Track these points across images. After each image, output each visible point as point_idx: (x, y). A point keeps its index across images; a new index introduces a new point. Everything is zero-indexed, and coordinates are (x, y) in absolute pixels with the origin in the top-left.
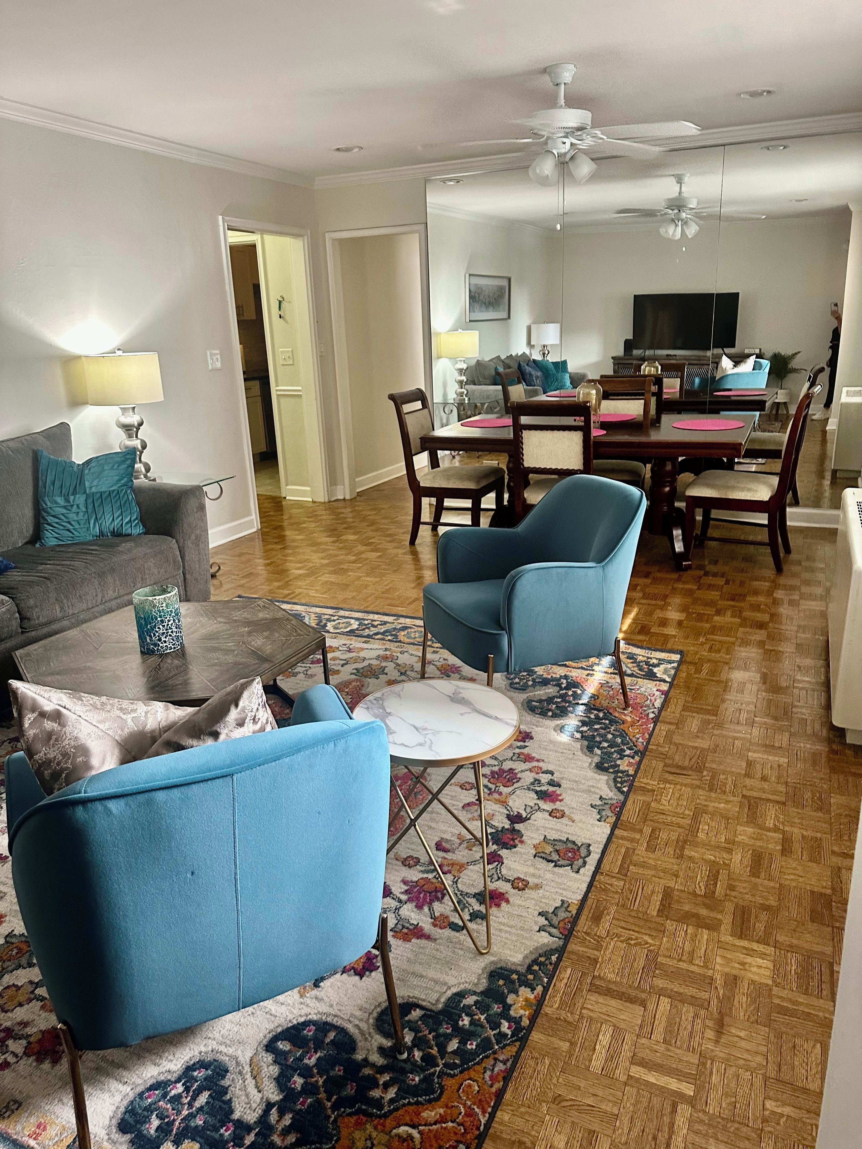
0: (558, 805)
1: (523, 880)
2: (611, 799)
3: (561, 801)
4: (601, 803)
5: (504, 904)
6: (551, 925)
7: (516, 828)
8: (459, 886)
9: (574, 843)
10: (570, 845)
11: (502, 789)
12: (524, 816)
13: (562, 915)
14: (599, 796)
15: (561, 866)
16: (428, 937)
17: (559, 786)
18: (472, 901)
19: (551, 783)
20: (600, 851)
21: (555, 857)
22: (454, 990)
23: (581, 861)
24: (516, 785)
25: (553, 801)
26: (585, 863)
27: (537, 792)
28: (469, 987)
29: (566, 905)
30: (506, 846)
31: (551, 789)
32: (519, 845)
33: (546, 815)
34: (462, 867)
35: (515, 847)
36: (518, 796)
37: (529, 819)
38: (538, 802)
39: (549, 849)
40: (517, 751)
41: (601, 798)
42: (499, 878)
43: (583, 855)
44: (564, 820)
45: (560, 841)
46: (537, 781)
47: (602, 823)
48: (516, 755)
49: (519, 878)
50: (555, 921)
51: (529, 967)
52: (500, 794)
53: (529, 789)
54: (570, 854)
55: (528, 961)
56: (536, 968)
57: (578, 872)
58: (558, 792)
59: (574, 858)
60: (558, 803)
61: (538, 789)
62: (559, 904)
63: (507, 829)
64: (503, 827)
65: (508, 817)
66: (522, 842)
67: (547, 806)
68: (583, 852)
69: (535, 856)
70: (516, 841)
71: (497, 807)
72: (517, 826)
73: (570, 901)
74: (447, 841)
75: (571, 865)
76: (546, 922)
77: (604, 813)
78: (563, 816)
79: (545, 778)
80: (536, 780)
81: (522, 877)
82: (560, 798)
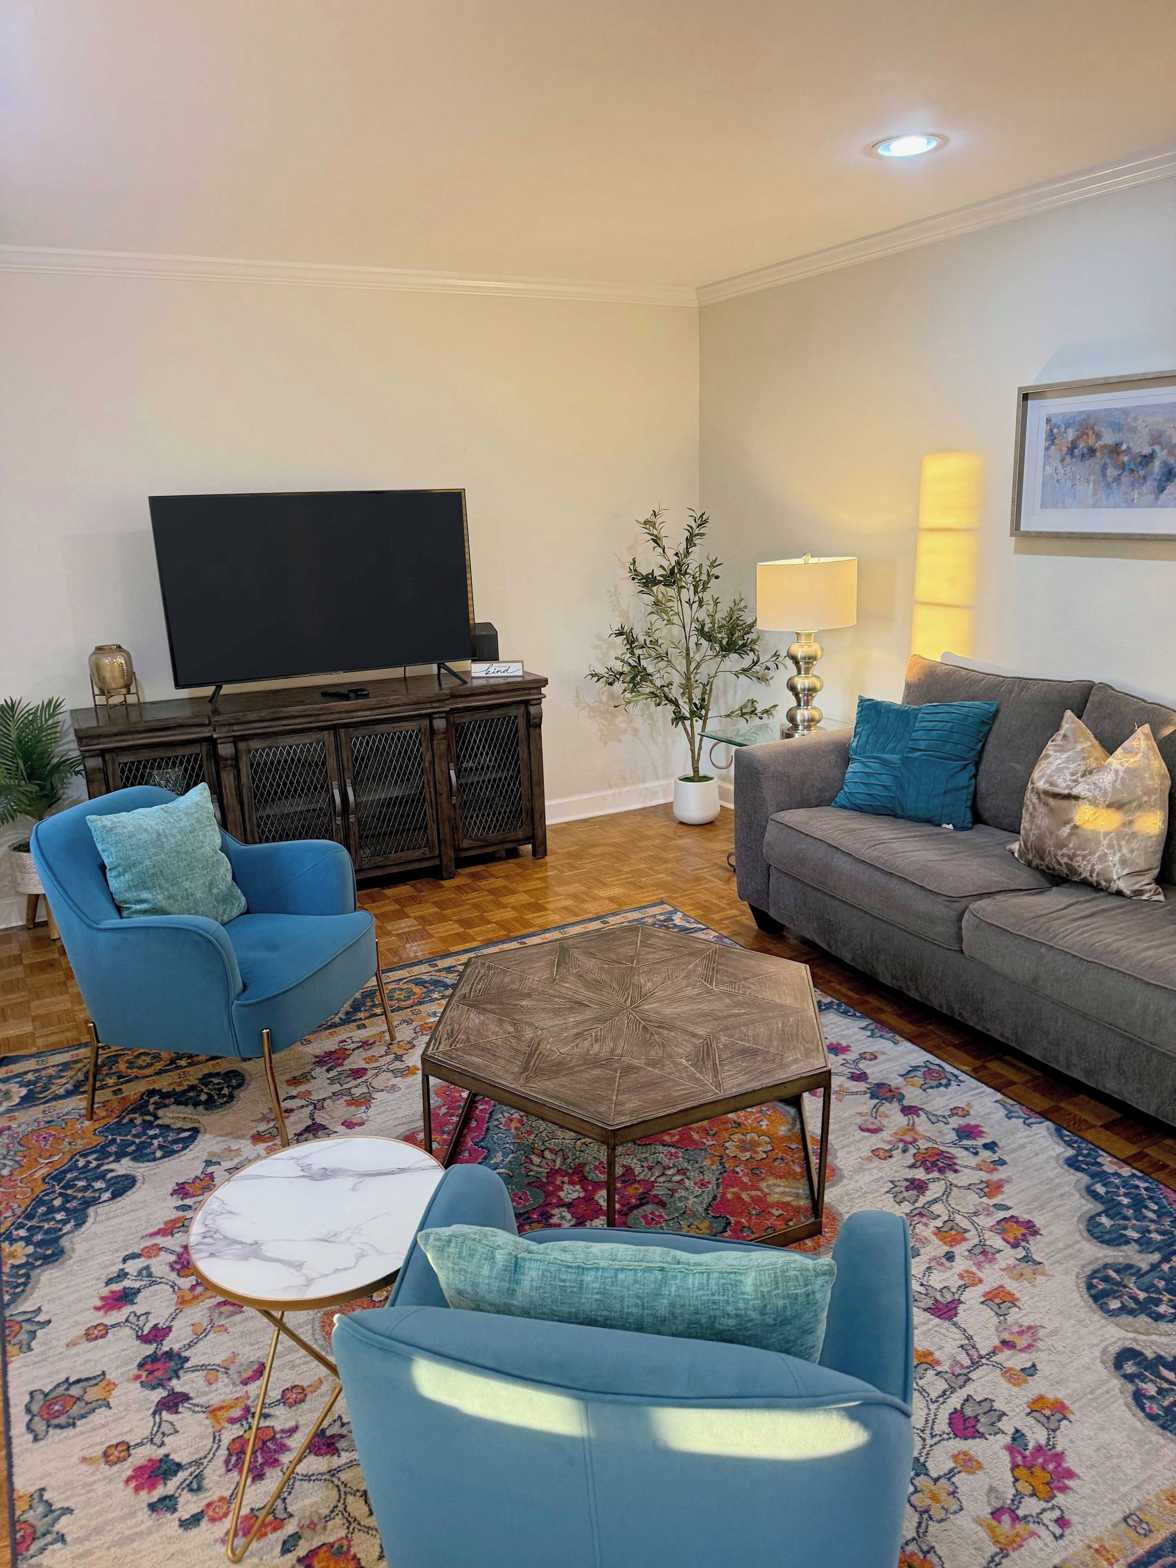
0: (126, 1469)
1: (96, 1338)
2: (42, 1550)
3: (128, 1481)
4: (57, 1527)
5: (99, 1303)
6: (28, 1320)
7: (160, 1390)
8: (167, 1287)
9: (60, 1427)
10: (62, 1420)
11: (236, 1431)
12: (164, 1413)
13: (23, 1337)
14: (68, 1538)
15: (59, 1385)
16: (152, 1235)
17: (152, 1507)
18: (136, 1285)
19: (167, 1504)
20: (15, 1441)
21: (75, 1391)
22: (87, 1224)
23: (35, 1408)
24: (223, 1453)
25: (139, 1471)
26: (28, 1410)
27: (179, 1466)
28: (76, 1233)
29: (24, 1348)
30: (154, 1358)
31: (160, 1491)
32: (136, 1372)
33: (133, 1440)
34: (183, 1302)
35: (141, 1366)
36: (202, 1437)
37: (154, 1414)
38: (162, 1452)
39: (93, 1394)
40: (291, 1528)
41: (62, 1538)
42: (127, 1321)
43: (37, 1419)
44: (99, 1450)
45: (83, 1416)
46: (196, 1486)
47: (32, 1489)
48: (281, 1514)
49: (102, 1337)
50: (27, 1327)
51: (28, 1276)
52: (233, 1421)
53: (197, 1463)
54: (57, 1408)
55: (32, 1281)
56: (22, 1280)
57: (32, 1394)
58: (143, 1494)
59: (48, 1407)
60: (129, 1473)
61: (182, 1475)
62: (33, 1344)
63: (170, 1379)
64: (178, 1377)
65: (185, 1397)
66: (138, 1377)
67: (142, 1455)
68: (40, 1425)
69: (104, 1373)
70: (144, 1374)
71: (216, 1399)
72: (159, 1394)
73: (22, 1355)
74: (233, 1314)
75: (46, 1395)
76: (37, 1319)
77: (40, 1509)
78: (106, 1454)
79: (189, 1505)
80: (199, 1489)
81: (100, 1341)
82: (133, 1484)
